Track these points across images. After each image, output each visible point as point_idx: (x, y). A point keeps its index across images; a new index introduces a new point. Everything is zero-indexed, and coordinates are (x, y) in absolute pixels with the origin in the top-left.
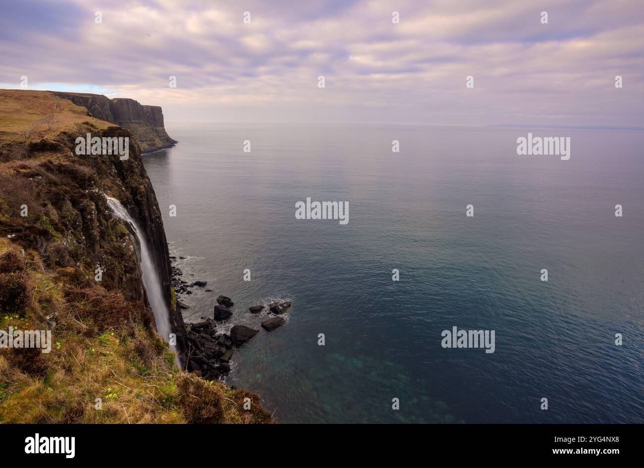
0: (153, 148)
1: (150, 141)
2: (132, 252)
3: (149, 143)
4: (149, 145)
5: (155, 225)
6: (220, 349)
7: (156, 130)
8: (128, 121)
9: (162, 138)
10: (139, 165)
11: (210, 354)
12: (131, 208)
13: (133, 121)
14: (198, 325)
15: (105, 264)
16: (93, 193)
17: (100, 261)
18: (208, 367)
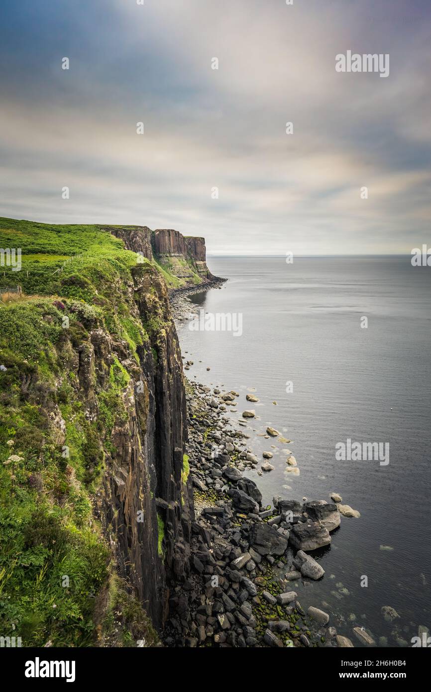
0: (191, 285)
1: (188, 277)
2: (132, 404)
3: (187, 279)
4: (187, 282)
5: (173, 375)
6: (232, 550)
7: (196, 264)
8: (168, 255)
9: (202, 274)
10: (163, 305)
11: (220, 553)
12: (147, 354)
13: (173, 255)
14: (211, 511)
15: (97, 412)
16: (97, 335)
17: (91, 408)
18: (214, 570)
